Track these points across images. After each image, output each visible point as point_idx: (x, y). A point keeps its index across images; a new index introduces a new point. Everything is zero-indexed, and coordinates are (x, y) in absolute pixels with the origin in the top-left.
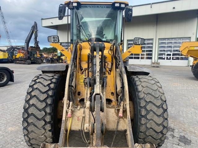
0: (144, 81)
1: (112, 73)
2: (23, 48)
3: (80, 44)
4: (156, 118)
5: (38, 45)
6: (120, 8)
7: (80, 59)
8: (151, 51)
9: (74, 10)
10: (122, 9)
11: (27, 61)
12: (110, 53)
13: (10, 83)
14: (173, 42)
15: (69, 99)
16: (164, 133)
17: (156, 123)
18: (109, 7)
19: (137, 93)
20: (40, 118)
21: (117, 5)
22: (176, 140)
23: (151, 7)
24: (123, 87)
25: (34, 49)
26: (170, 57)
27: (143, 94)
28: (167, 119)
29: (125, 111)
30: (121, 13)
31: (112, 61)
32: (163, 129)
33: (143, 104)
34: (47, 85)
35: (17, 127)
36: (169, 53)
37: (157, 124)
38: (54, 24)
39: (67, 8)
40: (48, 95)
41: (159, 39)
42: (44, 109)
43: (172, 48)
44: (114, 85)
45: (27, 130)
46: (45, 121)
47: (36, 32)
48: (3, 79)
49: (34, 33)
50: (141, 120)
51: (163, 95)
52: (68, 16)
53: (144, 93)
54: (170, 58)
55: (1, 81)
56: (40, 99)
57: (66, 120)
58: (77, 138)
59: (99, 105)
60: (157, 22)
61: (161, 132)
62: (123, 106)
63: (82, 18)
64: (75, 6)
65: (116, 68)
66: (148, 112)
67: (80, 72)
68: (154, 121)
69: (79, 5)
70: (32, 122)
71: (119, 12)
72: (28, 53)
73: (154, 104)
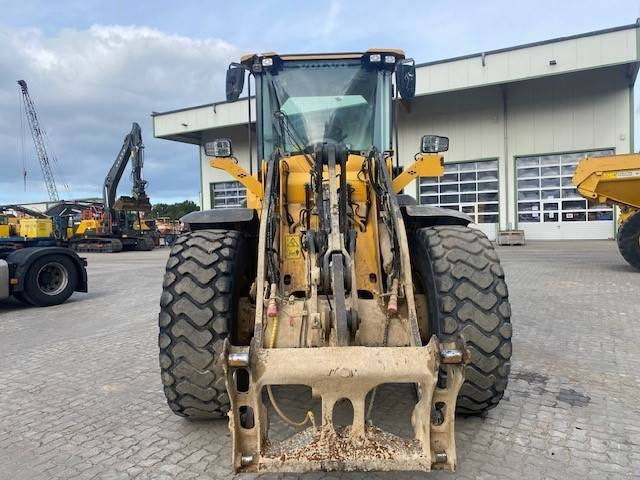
0: (449, 236)
1: (369, 228)
2: (96, 205)
3: (285, 159)
4: (480, 318)
5: (143, 194)
6: (382, 67)
7: (285, 196)
8: (494, 196)
9: (264, 77)
10: (390, 68)
11: (109, 242)
12: (363, 179)
13: (76, 295)
14: (560, 165)
15: (267, 278)
16: (502, 354)
17: (480, 329)
18: (354, 65)
19: (432, 263)
20: (200, 324)
21: (375, 58)
22: (549, 398)
23: (484, 65)
24: (396, 249)
25: (132, 204)
26: (556, 211)
27: (448, 263)
28: (507, 319)
29: (402, 302)
30: (387, 79)
31: (369, 197)
32: (501, 344)
33: (446, 284)
34: (214, 252)
35: (124, 386)
36: (551, 200)
37: (485, 333)
38: (193, 127)
39: (247, 72)
40: (218, 270)
41: (516, 158)
42: (210, 303)
43: (558, 185)
44: (376, 256)
45: (170, 356)
46: (212, 331)
47: (139, 155)
48: (57, 283)
49: (132, 155)
50: (444, 323)
51: (496, 264)
52: (249, 98)
53: (449, 260)
54: (556, 215)
55: (52, 289)
56: (200, 280)
57: (264, 325)
58: (284, 400)
59: (341, 273)
60: (505, 106)
61: (496, 352)
62: (399, 290)
63: (286, 97)
64: (268, 67)
65: (380, 208)
66: (460, 302)
67: (287, 228)
68: (477, 326)
69: (279, 64)
70: (182, 336)
71: (380, 76)
72: (114, 220)
73: (474, 285)
